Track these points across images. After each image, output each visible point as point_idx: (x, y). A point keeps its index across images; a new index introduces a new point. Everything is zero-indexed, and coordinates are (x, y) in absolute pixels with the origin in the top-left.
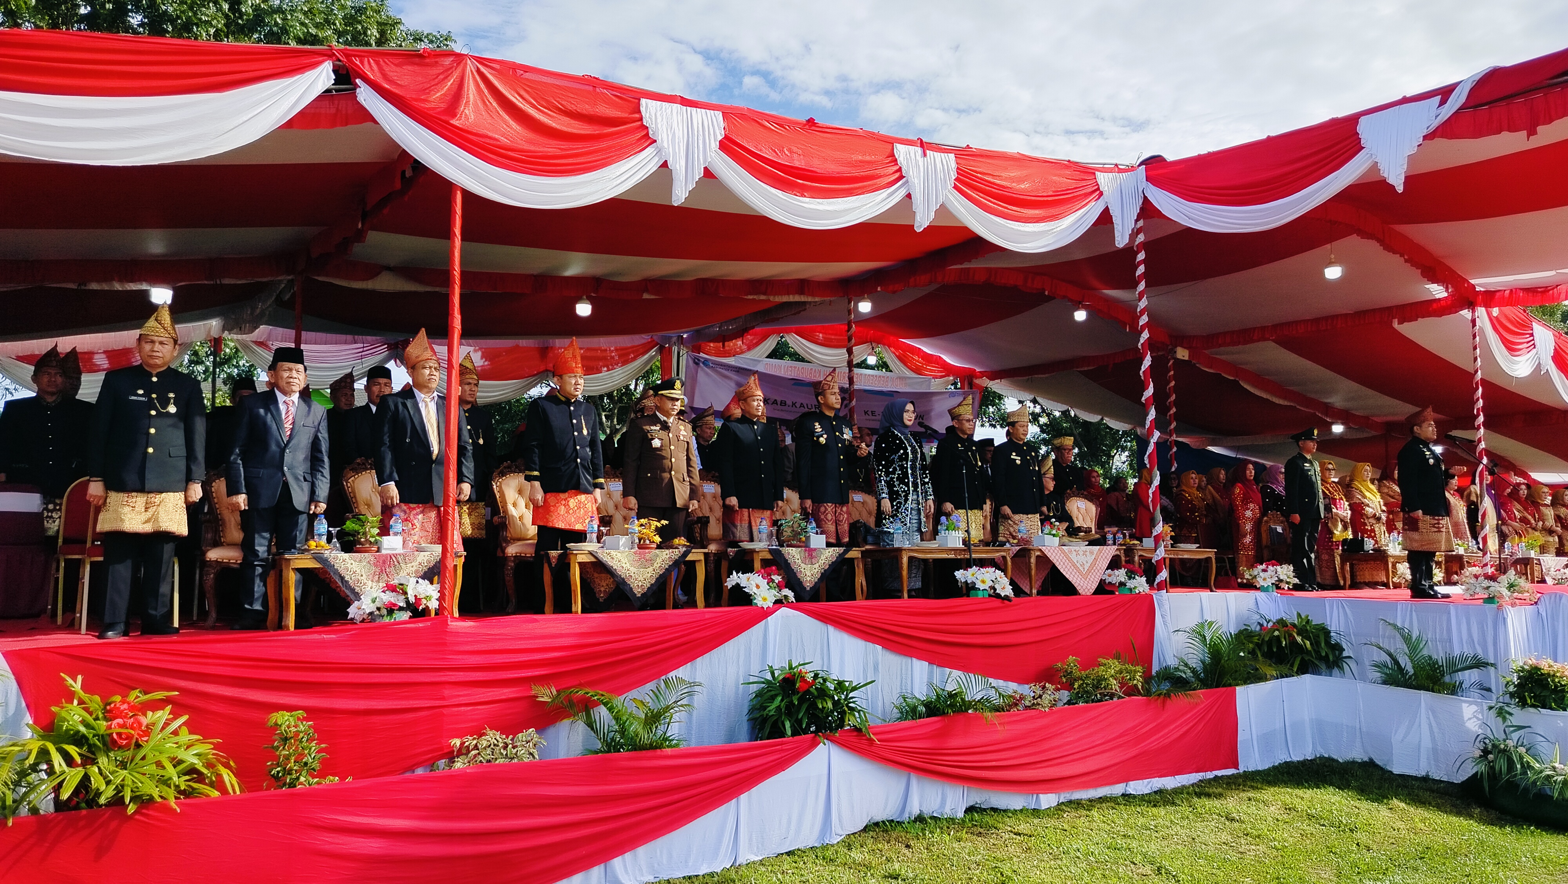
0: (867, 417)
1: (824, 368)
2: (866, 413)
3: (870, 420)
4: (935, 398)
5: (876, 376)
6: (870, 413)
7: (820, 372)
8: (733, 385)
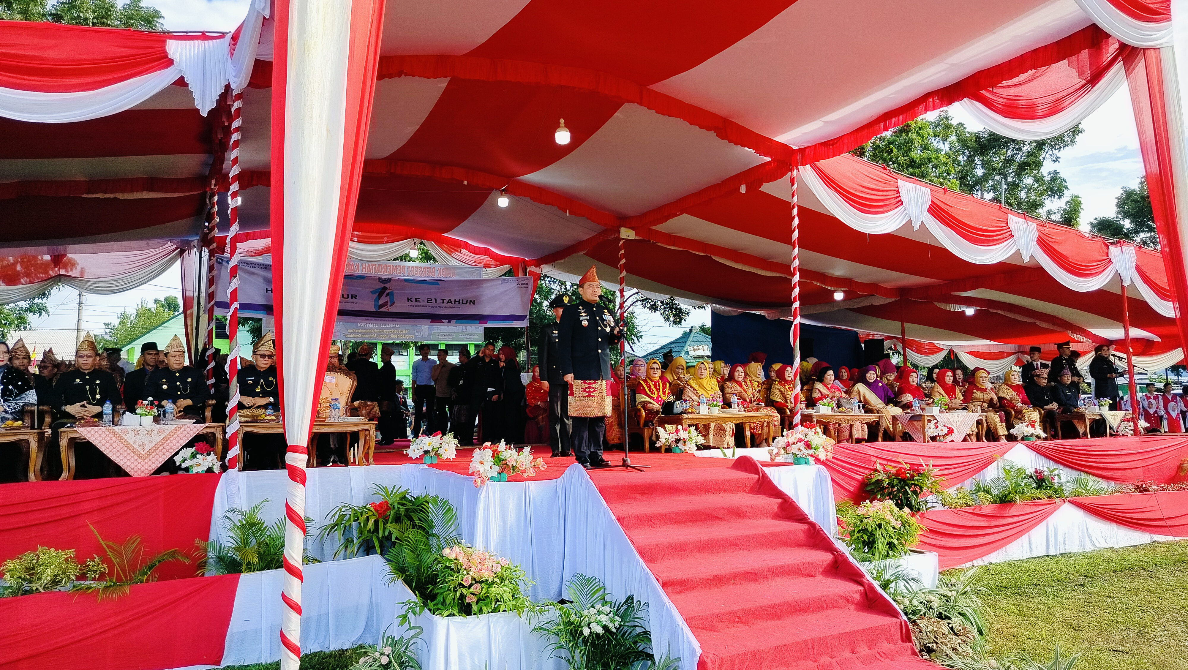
0: (410, 303)
1: (363, 262)
2: (409, 300)
3: (413, 306)
4: (484, 285)
5: (421, 267)
6: (414, 300)
7: (358, 266)
8: (261, 280)
